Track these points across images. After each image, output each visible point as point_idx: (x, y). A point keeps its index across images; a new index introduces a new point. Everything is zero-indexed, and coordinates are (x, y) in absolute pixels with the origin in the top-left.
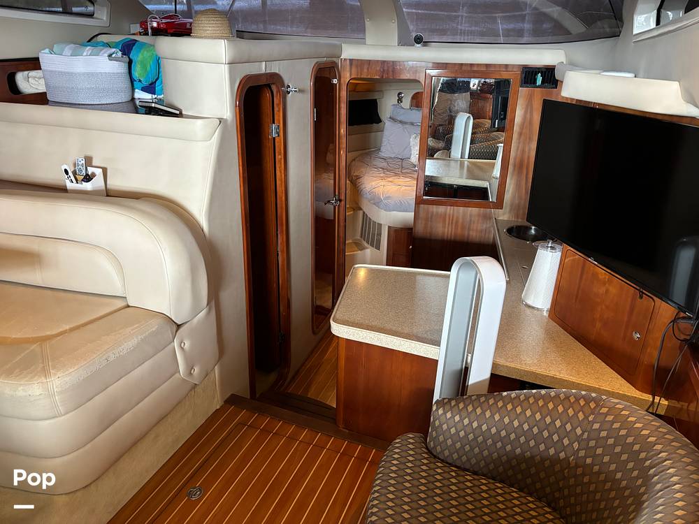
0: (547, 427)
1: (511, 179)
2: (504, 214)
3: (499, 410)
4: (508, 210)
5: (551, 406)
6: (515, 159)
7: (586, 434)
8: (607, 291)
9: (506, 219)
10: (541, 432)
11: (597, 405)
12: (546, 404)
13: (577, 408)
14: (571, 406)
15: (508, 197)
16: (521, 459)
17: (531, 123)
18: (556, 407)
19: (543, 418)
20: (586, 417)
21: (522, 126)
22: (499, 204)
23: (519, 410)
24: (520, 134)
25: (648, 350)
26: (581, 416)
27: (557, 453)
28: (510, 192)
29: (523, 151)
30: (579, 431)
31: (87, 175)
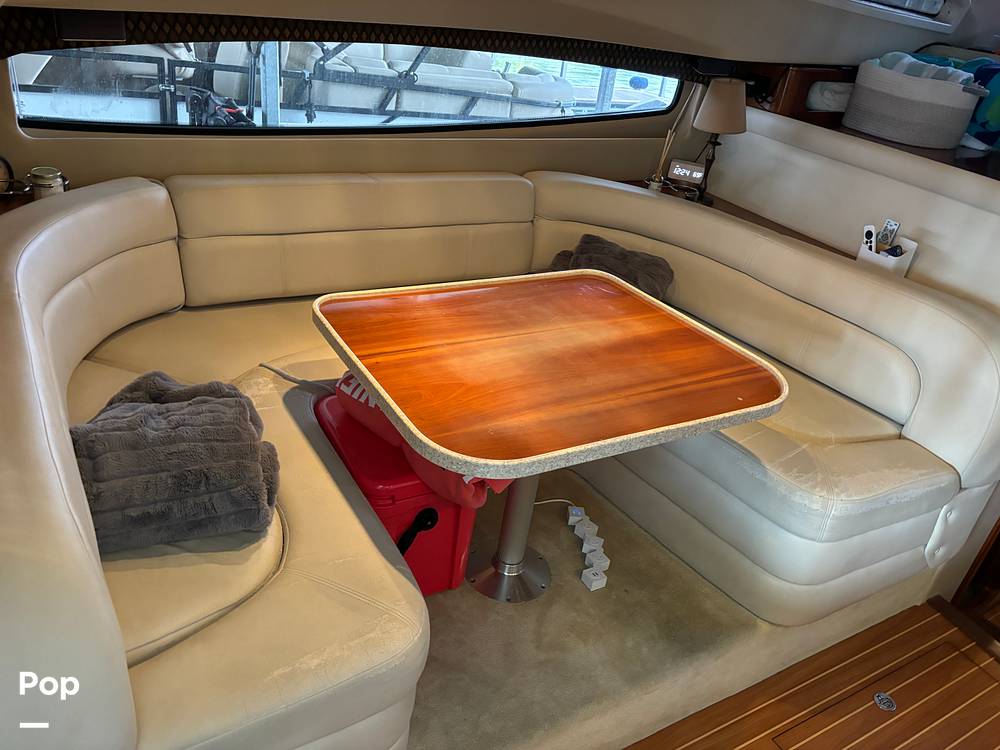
31: (899, 247)
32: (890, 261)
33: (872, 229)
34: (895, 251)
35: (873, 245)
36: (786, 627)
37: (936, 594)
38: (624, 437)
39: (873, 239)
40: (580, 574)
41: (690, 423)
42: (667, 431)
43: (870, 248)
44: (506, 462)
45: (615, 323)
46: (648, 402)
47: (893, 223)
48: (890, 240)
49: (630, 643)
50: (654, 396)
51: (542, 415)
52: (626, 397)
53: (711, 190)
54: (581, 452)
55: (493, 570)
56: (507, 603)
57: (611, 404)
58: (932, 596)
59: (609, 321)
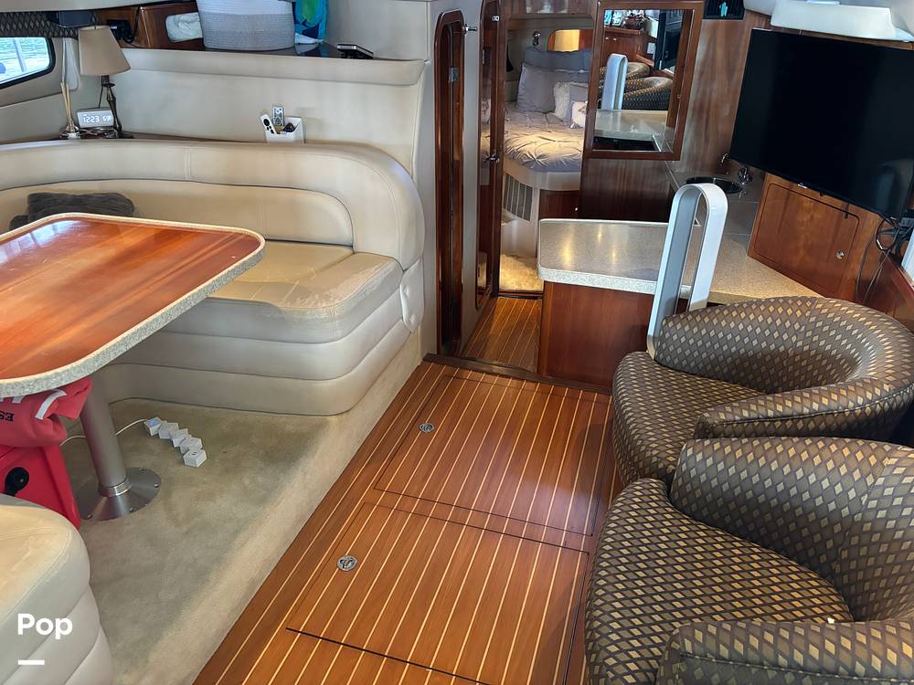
0: (768, 327)
1: (690, 126)
2: (681, 166)
3: (725, 317)
4: (685, 161)
5: (771, 309)
6: (695, 103)
7: (803, 327)
8: (812, 217)
9: (683, 171)
10: (763, 332)
11: (813, 304)
12: (767, 308)
13: (795, 308)
14: (790, 307)
15: (685, 146)
16: (744, 358)
17: (714, 60)
18: (776, 309)
19: (765, 319)
20: (803, 314)
21: (704, 63)
22: (675, 155)
23: (743, 315)
24: (702, 73)
25: (852, 265)
26: (799, 313)
27: (777, 348)
28: (689, 140)
29: (704, 93)
30: (797, 326)
31: (290, 124)
32: (290, 136)
33: (266, 117)
34: (289, 128)
35: (273, 128)
36: (348, 411)
37: (426, 352)
38: (163, 311)
39: (271, 124)
40: (182, 462)
41: (206, 284)
42: (193, 295)
43: (272, 132)
44: (74, 364)
45: (105, 245)
46: (167, 284)
47: (278, 109)
48: (282, 122)
49: (247, 482)
50: (169, 279)
51: (84, 325)
52: (148, 288)
53: (125, 128)
54: (133, 333)
55: (105, 498)
56: (132, 515)
57: (138, 297)
58: (425, 354)
59: (98, 245)
